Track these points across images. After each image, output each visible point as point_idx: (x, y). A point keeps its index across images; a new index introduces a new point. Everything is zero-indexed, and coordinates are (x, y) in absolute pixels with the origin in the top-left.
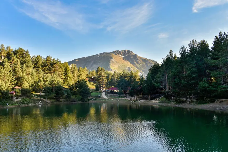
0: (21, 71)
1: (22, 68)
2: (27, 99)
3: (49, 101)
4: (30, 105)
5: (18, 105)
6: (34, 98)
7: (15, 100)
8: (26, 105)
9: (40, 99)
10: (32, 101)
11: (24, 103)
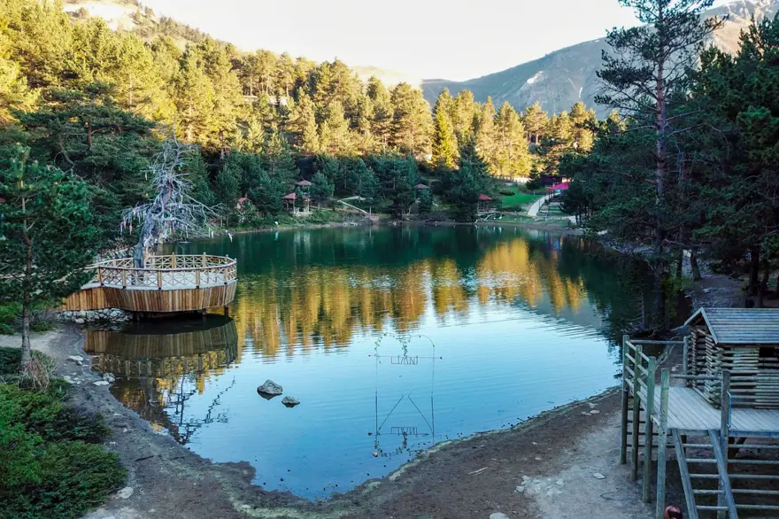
0: (316, 139)
1: (319, 132)
2: (325, 210)
3: (375, 218)
4: (327, 226)
5: (301, 225)
6: (345, 209)
7: (297, 213)
8: (319, 226)
9: (357, 212)
10: (337, 216)
11: (315, 222)
